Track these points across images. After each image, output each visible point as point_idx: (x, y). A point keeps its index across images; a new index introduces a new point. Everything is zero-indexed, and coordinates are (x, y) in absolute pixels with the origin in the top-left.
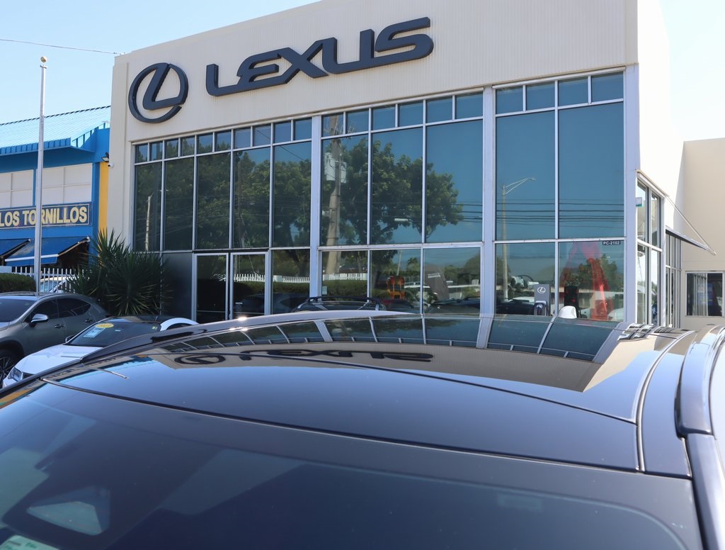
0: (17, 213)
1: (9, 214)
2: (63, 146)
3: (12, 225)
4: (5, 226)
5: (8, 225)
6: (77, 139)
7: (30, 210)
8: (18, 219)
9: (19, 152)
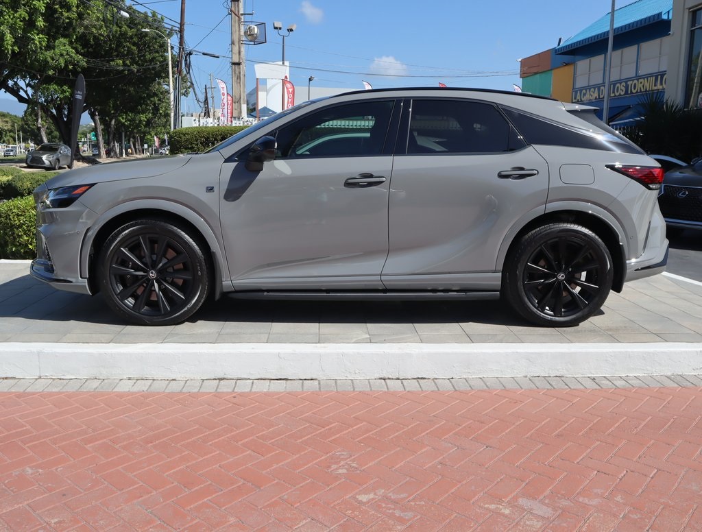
0: (623, 84)
1: (618, 85)
2: (656, 20)
3: (620, 95)
4: (615, 96)
5: (617, 94)
6: (668, 12)
7: (633, 80)
8: (624, 89)
9: (624, 31)
